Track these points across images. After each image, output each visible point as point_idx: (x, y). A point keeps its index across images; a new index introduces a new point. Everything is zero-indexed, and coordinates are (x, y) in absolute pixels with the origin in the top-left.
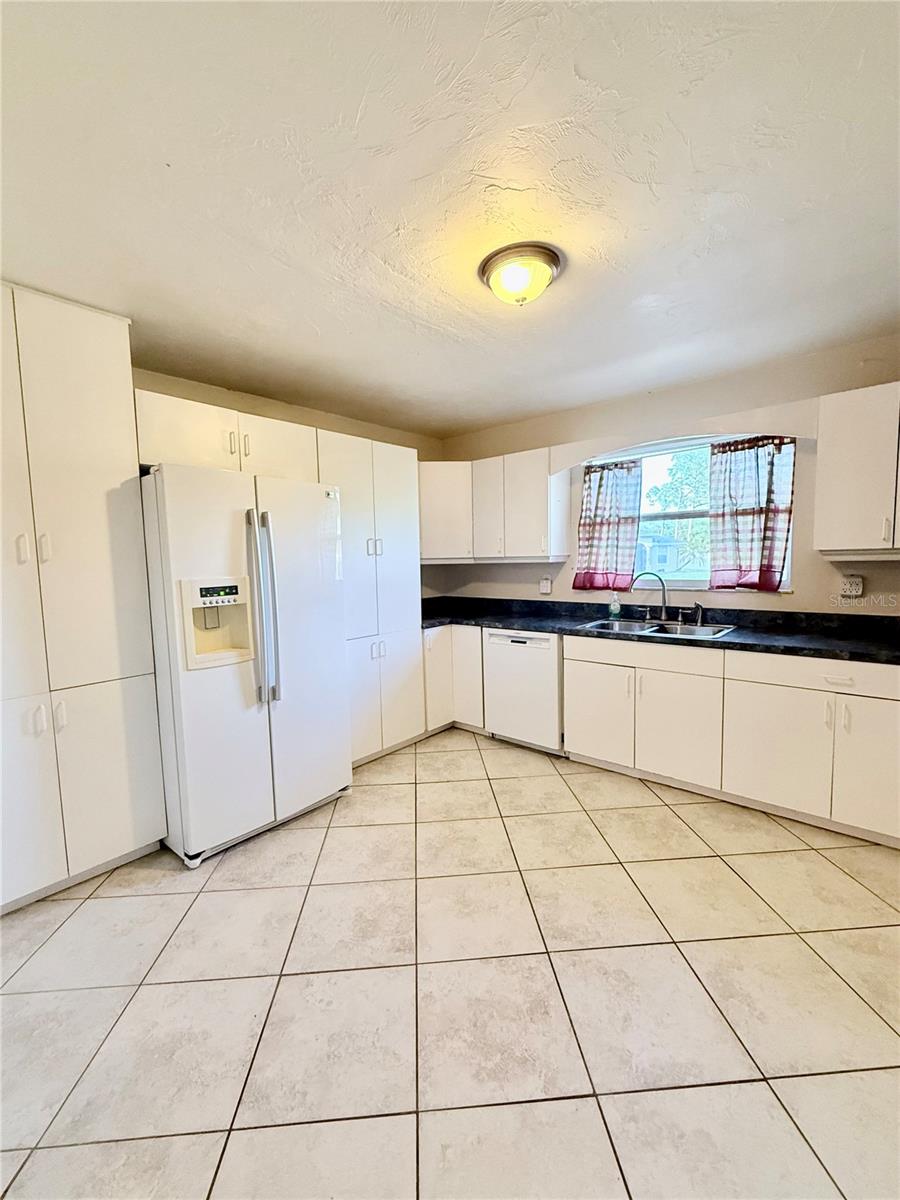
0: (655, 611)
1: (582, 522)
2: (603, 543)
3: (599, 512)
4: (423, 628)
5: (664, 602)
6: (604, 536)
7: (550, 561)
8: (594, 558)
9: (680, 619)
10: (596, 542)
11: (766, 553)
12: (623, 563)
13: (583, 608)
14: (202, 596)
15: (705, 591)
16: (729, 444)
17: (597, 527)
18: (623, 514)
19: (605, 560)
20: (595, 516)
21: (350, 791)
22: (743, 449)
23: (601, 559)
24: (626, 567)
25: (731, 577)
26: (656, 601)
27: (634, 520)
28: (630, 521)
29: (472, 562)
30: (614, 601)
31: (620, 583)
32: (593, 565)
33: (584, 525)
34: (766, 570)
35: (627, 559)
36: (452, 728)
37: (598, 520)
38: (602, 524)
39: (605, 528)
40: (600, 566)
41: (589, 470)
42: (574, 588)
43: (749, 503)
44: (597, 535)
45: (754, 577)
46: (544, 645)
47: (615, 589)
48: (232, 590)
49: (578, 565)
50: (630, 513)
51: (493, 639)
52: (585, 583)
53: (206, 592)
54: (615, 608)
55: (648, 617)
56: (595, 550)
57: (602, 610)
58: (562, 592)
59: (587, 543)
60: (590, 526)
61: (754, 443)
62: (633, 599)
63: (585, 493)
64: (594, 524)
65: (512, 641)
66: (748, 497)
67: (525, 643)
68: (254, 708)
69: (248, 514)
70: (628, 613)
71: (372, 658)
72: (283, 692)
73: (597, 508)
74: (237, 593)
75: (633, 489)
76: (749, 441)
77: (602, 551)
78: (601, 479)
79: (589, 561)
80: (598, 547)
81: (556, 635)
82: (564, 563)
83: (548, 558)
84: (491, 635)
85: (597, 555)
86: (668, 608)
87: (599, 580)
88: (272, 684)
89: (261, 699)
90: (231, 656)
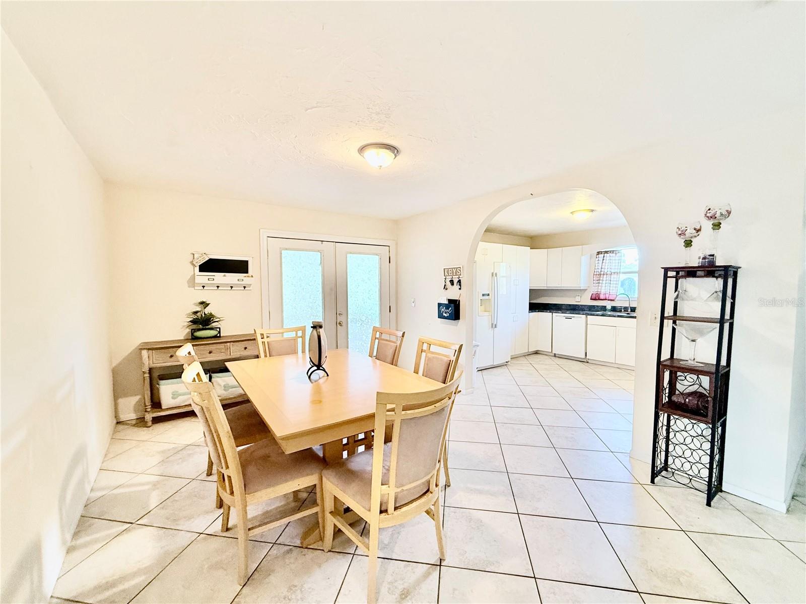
0: (626, 309)
1: (595, 273)
2: (604, 282)
3: (602, 270)
4: (529, 312)
5: (630, 305)
6: (605, 279)
7: (581, 288)
8: (600, 288)
10: (601, 282)
12: (613, 290)
13: (595, 307)
17: (602, 276)
18: (613, 271)
19: (603, 290)
20: (601, 271)
21: (509, 363)
23: (603, 288)
24: (614, 291)
27: (618, 274)
28: (616, 273)
29: (546, 288)
30: (609, 305)
31: (611, 298)
32: (599, 291)
33: (596, 275)
35: (614, 288)
36: (536, 353)
37: (602, 273)
38: (604, 274)
39: (605, 276)
41: (598, 253)
42: (591, 299)
44: (601, 279)
46: (579, 319)
47: (609, 300)
48: (488, 295)
49: (593, 290)
50: (616, 271)
51: (557, 317)
52: (596, 298)
53: (483, 295)
54: (609, 307)
55: (623, 310)
56: (600, 285)
57: (604, 308)
58: (586, 301)
59: (597, 282)
60: (599, 276)
62: (617, 304)
63: (597, 262)
64: (600, 275)
65: (566, 318)
67: (571, 318)
68: (491, 330)
69: (492, 274)
70: (614, 309)
71: (514, 321)
72: (498, 326)
73: (601, 268)
75: (617, 261)
77: (604, 285)
78: (604, 257)
79: (598, 289)
80: (602, 283)
81: (584, 315)
82: (586, 290)
83: (580, 287)
84: (556, 316)
85: (602, 286)
86: (631, 307)
87: (602, 297)
88: (495, 323)
89: (492, 327)
90: (487, 314)
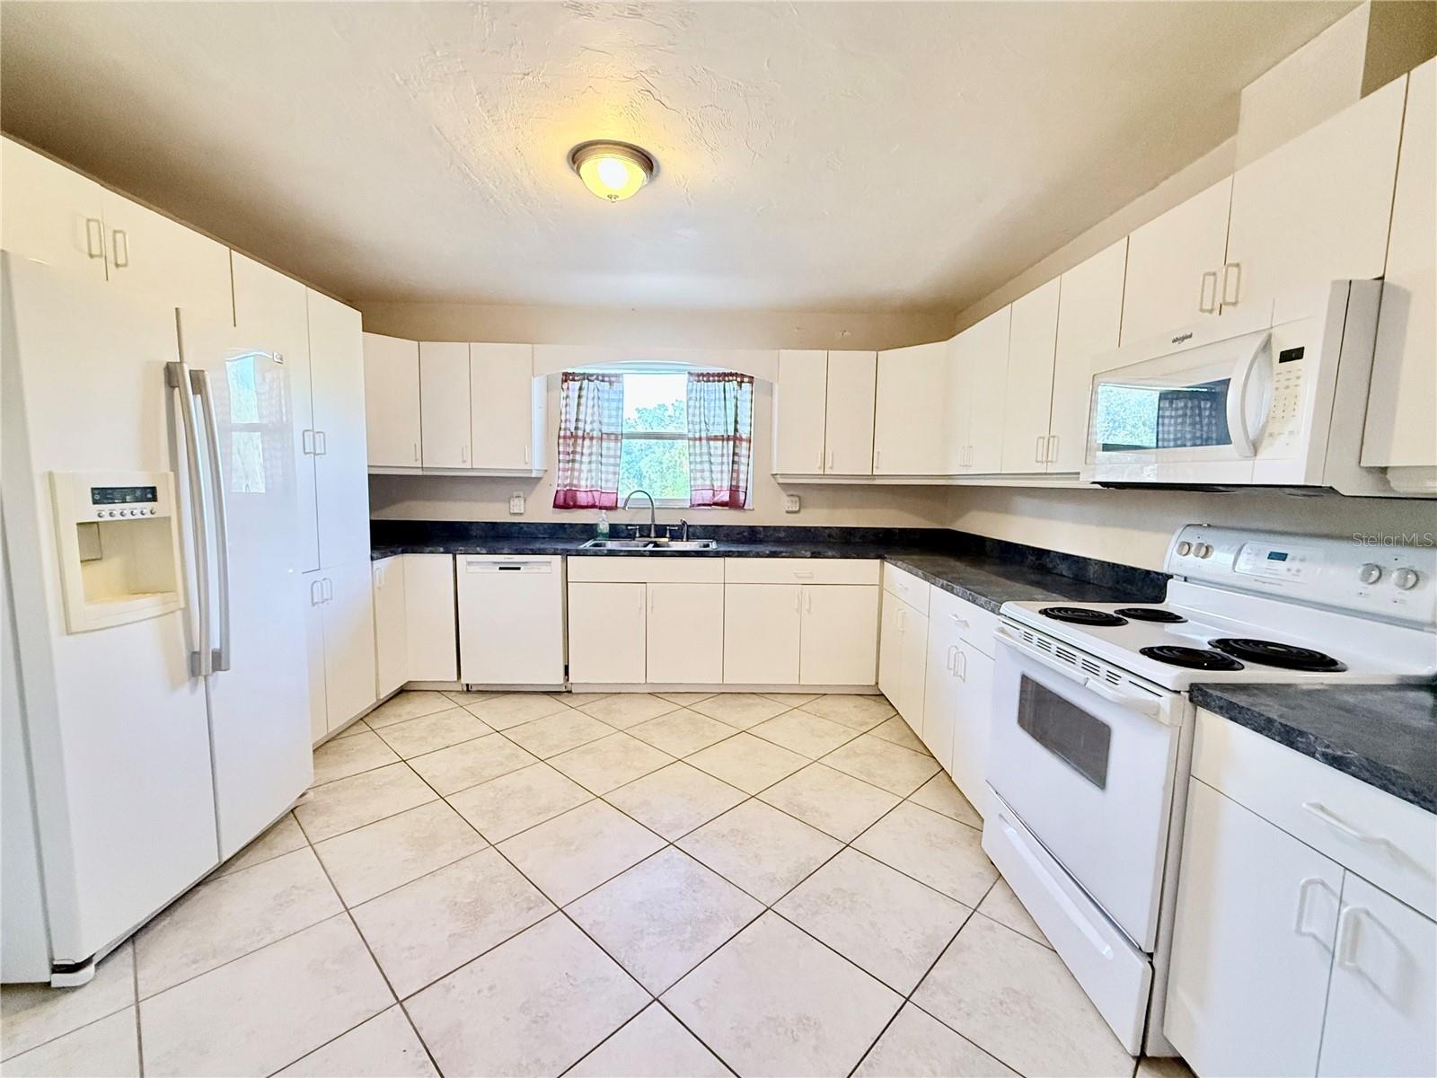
0: (644, 531)
1: (562, 433)
2: (586, 459)
3: (581, 425)
4: (372, 559)
5: (653, 520)
6: (586, 451)
7: (534, 475)
8: (576, 474)
9: (668, 535)
10: (578, 457)
11: (735, 475)
12: (607, 481)
13: (565, 529)
14: (95, 502)
15: (687, 509)
16: (702, 375)
17: (580, 441)
18: (605, 430)
19: (586, 480)
20: (576, 428)
21: (311, 796)
22: (714, 381)
23: (584, 475)
24: (610, 485)
25: (707, 496)
26: (645, 519)
27: (617, 437)
28: (613, 437)
29: (420, 473)
30: (603, 521)
31: (606, 501)
32: (575, 482)
33: (565, 437)
34: (734, 490)
35: (611, 477)
37: (580, 433)
38: (584, 438)
39: (587, 442)
40: (583, 483)
41: (567, 377)
42: (556, 506)
43: (719, 431)
44: (579, 449)
45: (726, 498)
46: (545, 569)
47: (601, 508)
48: (149, 494)
49: (556, 482)
50: (612, 429)
52: (566, 501)
53: (103, 495)
54: (604, 528)
55: (638, 535)
56: (577, 466)
57: (589, 531)
58: (538, 510)
59: (567, 458)
60: (571, 439)
61: (723, 377)
62: (620, 518)
63: (563, 402)
64: (576, 437)
65: (501, 569)
66: (719, 424)
67: (519, 569)
68: (186, 689)
70: (616, 532)
71: (314, 604)
72: (235, 656)
73: (577, 420)
74: (154, 499)
75: (614, 405)
76: (719, 375)
77: (585, 467)
78: (581, 389)
79: (572, 477)
80: (581, 462)
81: (560, 557)
82: (543, 479)
83: (531, 471)
85: (580, 471)
86: (655, 525)
87: (583, 498)
88: (216, 644)
89: (194, 671)
90: (147, 605)
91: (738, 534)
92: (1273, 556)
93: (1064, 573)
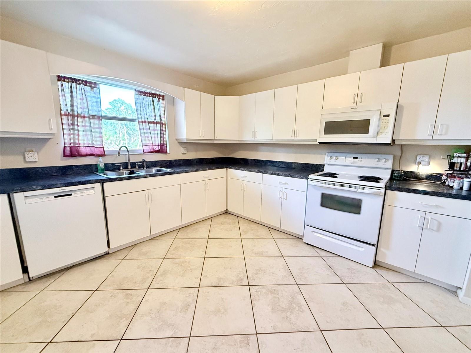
0: (125, 166)
1: (63, 113)
2: (80, 128)
3: (74, 108)
5: (129, 160)
6: (80, 124)
9: (137, 167)
11: (162, 139)
12: (96, 141)
15: (142, 154)
16: (142, 92)
17: (76, 118)
18: (91, 113)
19: (83, 140)
20: (72, 110)
22: (147, 96)
23: (81, 138)
24: (99, 143)
25: (147, 149)
26: (123, 160)
27: (100, 118)
28: (96, 117)
30: (101, 162)
31: (97, 152)
32: (77, 142)
33: (65, 115)
34: (162, 145)
35: (98, 139)
37: (76, 113)
38: (78, 116)
39: (80, 119)
40: (81, 142)
41: (60, 79)
42: (65, 156)
43: (152, 119)
44: (76, 123)
45: (157, 148)
46: (92, 192)
47: (96, 156)
49: (63, 141)
50: (96, 113)
52: (72, 153)
55: (121, 168)
56: (76, 132)
57: (92, 169)
59: (69, 127)
60: (71, 118)
61: (153, 95)
62: (109, 160)
63: (60, 94)
64: (73, 116)
65: (55, 197)
66: (151, 116)
67: (71, 195)
70: (108, 168)
73: (72, 106)
75: (95, 100)
76: (150, 94)
77: (81, 133)
78: (71, 87)
79: (74, 139)
80: (78, 130)
81: (100, 183)
84: (26, 197)
85: (78, 135)
86: (130, 162)
87: (83, 151)
91: (165, 164)
92: (354, 158)
93: (283, 167)
